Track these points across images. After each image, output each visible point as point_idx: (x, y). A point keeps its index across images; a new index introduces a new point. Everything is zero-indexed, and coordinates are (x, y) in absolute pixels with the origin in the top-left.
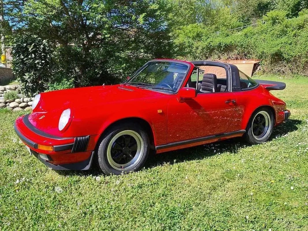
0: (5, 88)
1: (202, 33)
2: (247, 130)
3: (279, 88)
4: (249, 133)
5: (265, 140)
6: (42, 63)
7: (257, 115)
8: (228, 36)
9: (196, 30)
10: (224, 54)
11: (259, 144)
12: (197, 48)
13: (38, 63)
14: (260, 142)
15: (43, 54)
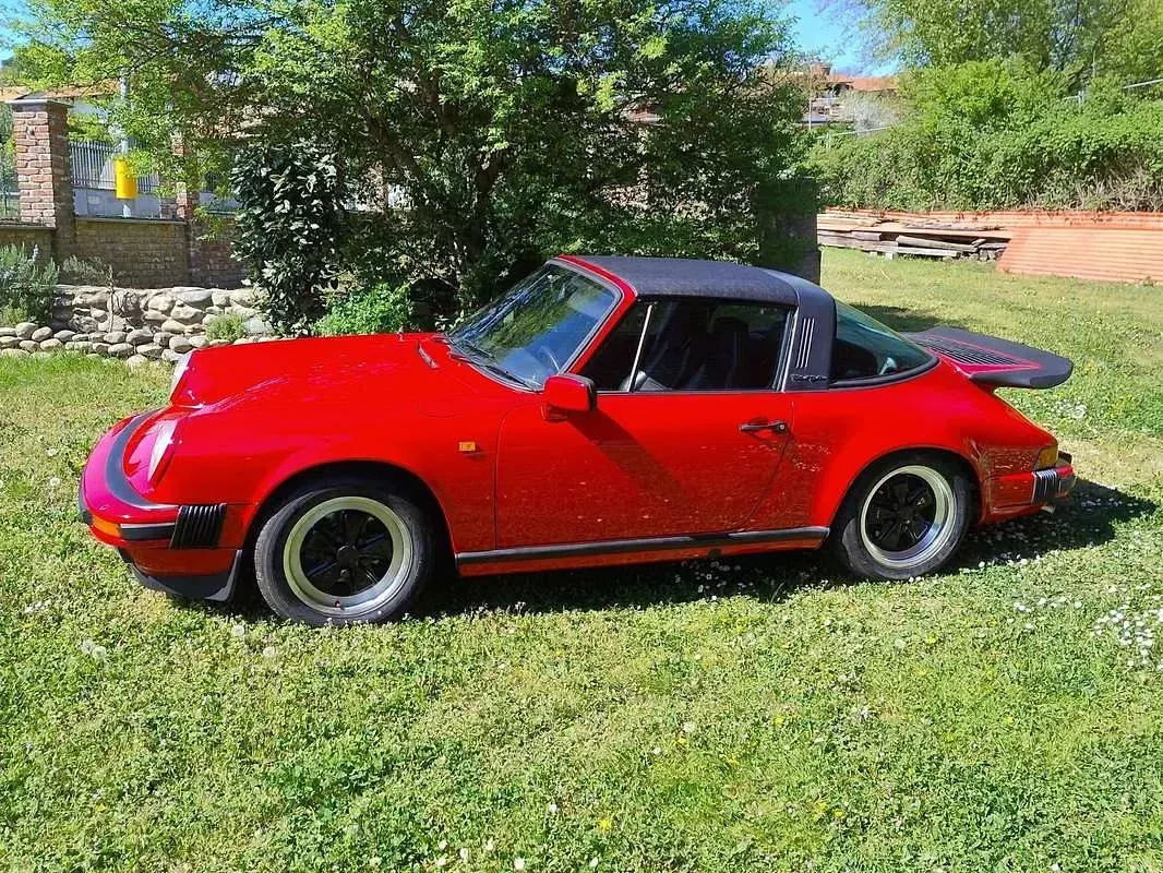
0: (228, 299)
1: (1012, 97)
2: (837, 529)
3: (1026, 381)
4: (846, 539)
5: (923, 571)
6: (311, 230)
7: (890, 475)
8: (1119, 110)
9: (988, 85)
10: (1095, 185)
11: (892, 581)
12: (987, 158)
13: (299, 231)
14: (900, 577)
15: (315, 202)
